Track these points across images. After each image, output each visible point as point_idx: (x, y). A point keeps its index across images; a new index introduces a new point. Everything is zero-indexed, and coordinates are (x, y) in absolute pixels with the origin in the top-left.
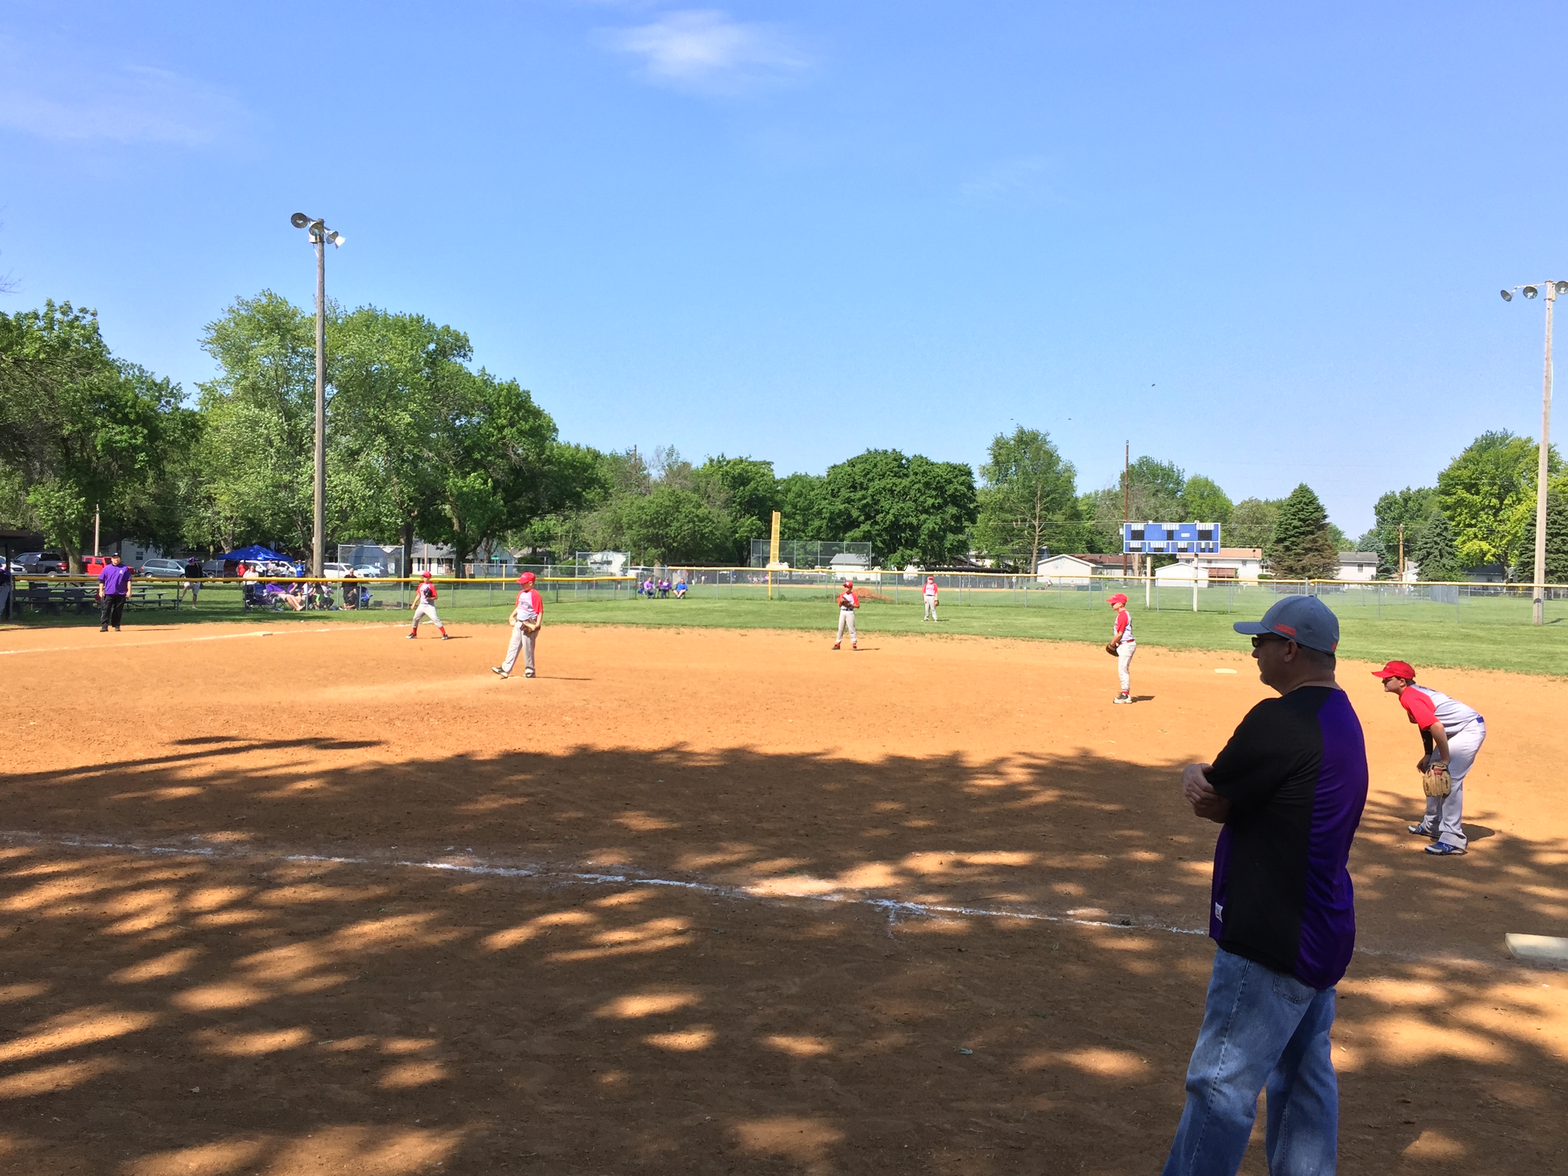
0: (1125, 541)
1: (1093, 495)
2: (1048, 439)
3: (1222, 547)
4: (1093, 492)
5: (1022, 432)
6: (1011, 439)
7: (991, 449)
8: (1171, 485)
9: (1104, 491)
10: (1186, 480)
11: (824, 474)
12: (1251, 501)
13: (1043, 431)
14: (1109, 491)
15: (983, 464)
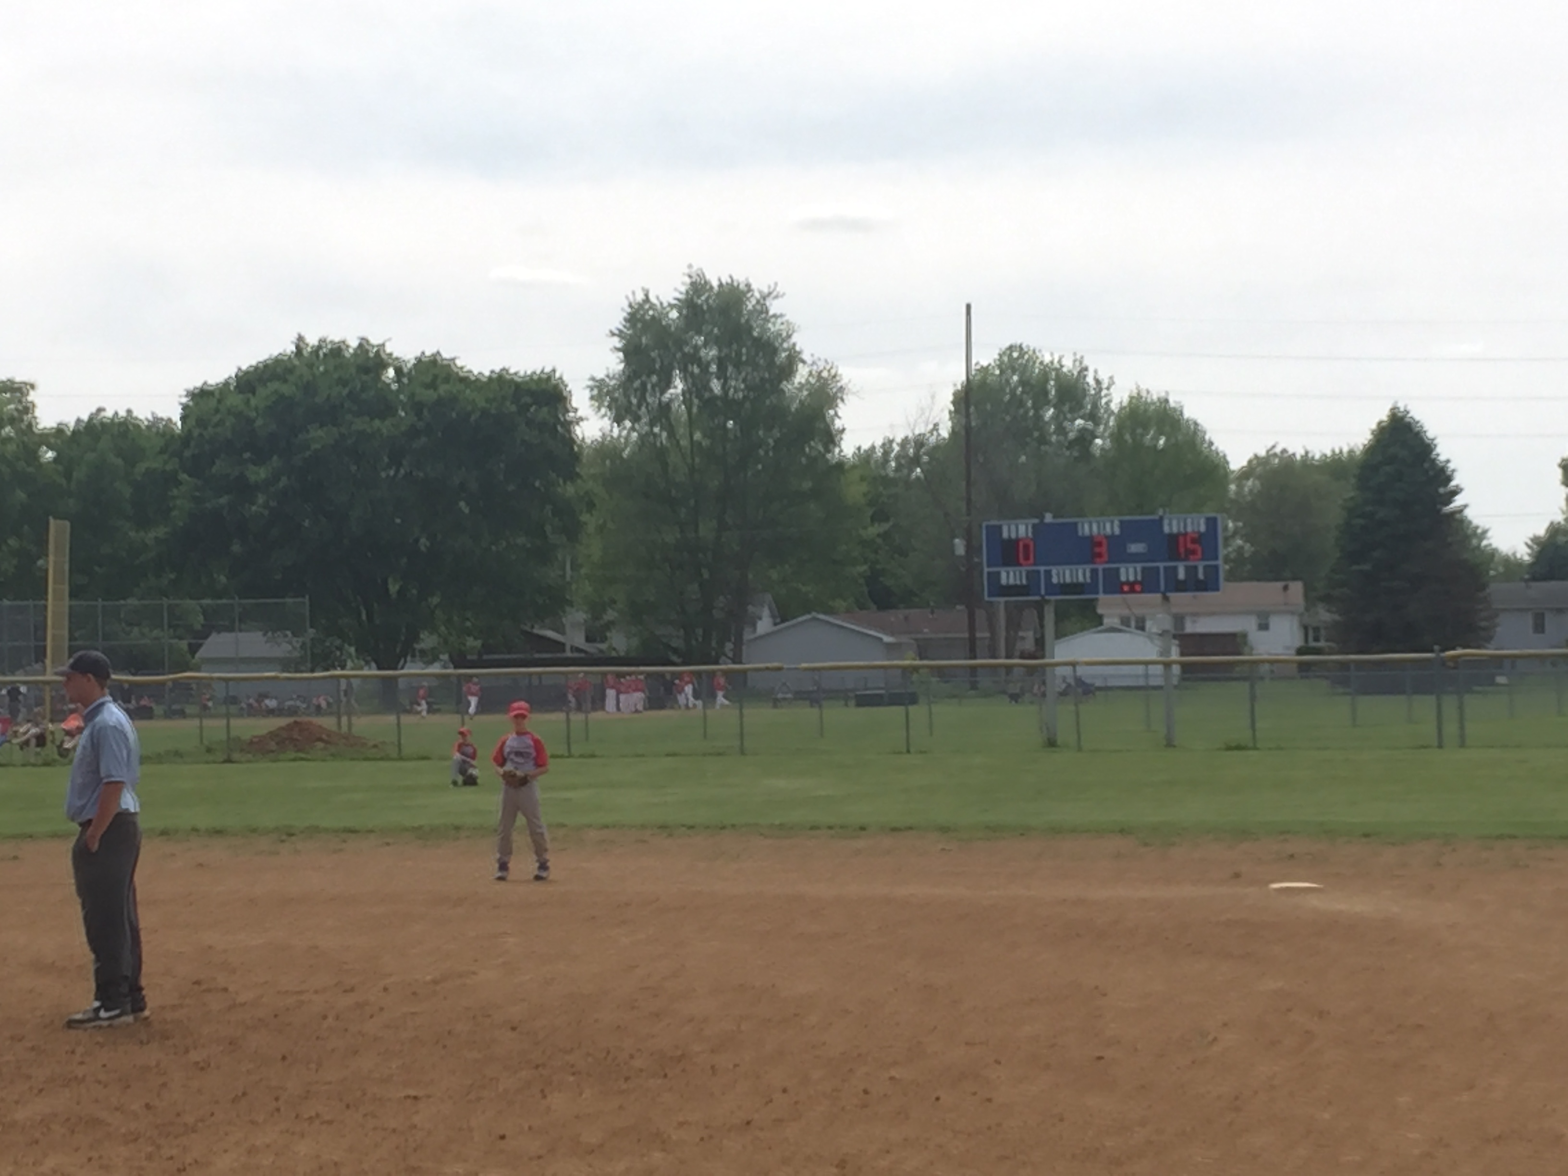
0: (986, 570)
1: (879, 452)
2: (774, 307)
3: (1227, 580)
4: (879, 443)
5: (698, 286)
6: (672, 306)
7: (620, 334)
8: (1079, 422)
9: (905, 442)
10: (1114, 407)
11: (174, 414)
12: (1271, 454)
13: (759, 285)
14: (920, 442)
15: (600, 375)
